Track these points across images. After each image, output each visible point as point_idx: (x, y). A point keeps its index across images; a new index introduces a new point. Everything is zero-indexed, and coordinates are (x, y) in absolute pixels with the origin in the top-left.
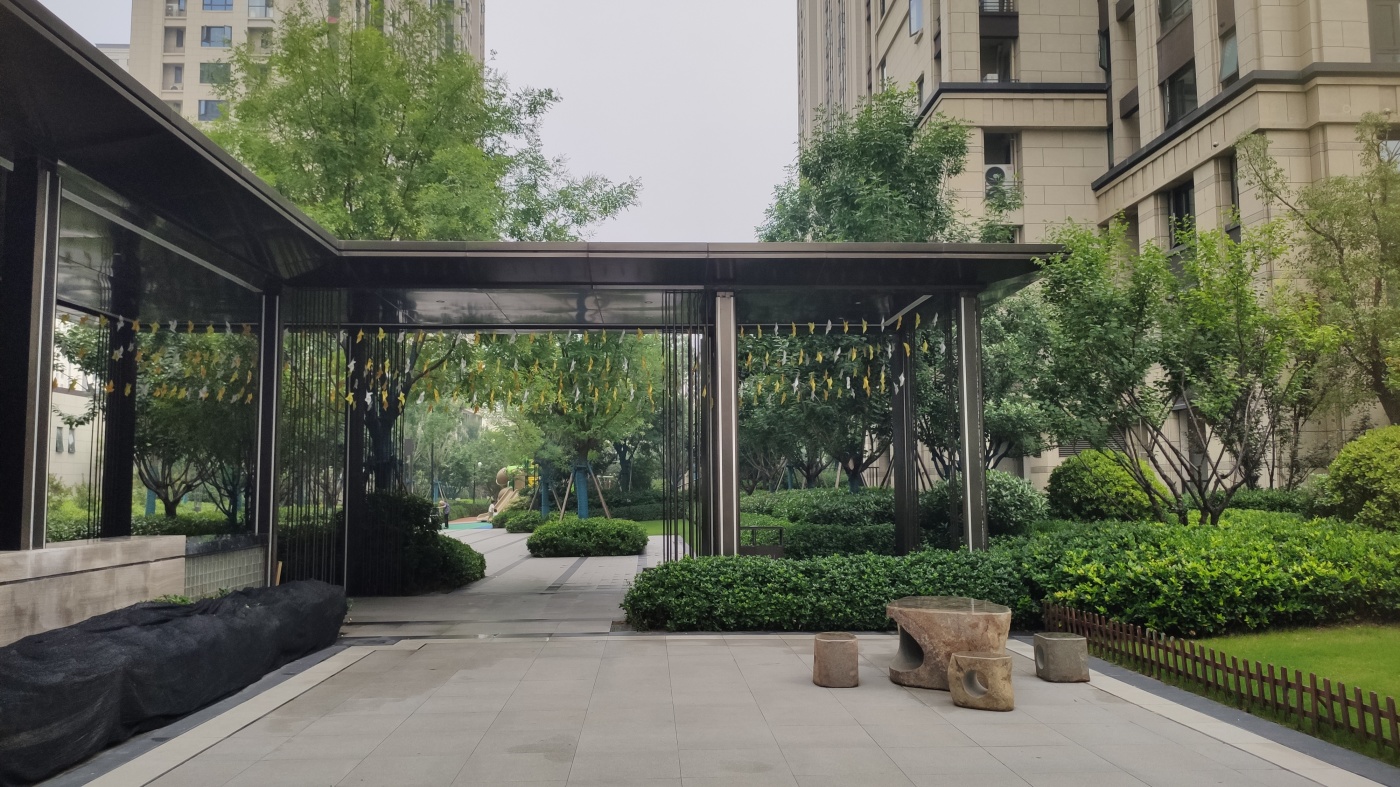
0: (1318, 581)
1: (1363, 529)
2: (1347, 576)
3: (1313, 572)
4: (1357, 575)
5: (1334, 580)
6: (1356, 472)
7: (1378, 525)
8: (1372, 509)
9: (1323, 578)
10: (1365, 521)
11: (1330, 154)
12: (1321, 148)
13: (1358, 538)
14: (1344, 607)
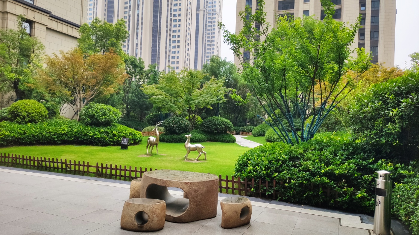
0: (5, 136)
1: (16, 124)
2: (12, 135)
3: (4, 134)
4: (15, 134)
5: (9, 136)
6: (15, 110)
7: (20, 123)
8: (18, 119)
9: (7, 135)
10: (16, 122)
11: (9, 21)
12: (6, 19)
13: (15, 126)
14: (11, 142)
